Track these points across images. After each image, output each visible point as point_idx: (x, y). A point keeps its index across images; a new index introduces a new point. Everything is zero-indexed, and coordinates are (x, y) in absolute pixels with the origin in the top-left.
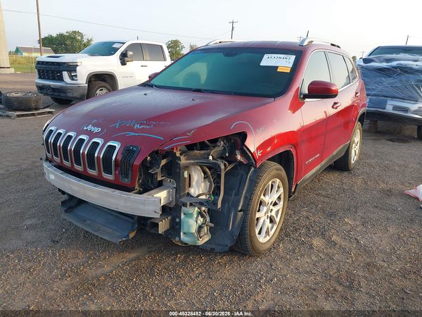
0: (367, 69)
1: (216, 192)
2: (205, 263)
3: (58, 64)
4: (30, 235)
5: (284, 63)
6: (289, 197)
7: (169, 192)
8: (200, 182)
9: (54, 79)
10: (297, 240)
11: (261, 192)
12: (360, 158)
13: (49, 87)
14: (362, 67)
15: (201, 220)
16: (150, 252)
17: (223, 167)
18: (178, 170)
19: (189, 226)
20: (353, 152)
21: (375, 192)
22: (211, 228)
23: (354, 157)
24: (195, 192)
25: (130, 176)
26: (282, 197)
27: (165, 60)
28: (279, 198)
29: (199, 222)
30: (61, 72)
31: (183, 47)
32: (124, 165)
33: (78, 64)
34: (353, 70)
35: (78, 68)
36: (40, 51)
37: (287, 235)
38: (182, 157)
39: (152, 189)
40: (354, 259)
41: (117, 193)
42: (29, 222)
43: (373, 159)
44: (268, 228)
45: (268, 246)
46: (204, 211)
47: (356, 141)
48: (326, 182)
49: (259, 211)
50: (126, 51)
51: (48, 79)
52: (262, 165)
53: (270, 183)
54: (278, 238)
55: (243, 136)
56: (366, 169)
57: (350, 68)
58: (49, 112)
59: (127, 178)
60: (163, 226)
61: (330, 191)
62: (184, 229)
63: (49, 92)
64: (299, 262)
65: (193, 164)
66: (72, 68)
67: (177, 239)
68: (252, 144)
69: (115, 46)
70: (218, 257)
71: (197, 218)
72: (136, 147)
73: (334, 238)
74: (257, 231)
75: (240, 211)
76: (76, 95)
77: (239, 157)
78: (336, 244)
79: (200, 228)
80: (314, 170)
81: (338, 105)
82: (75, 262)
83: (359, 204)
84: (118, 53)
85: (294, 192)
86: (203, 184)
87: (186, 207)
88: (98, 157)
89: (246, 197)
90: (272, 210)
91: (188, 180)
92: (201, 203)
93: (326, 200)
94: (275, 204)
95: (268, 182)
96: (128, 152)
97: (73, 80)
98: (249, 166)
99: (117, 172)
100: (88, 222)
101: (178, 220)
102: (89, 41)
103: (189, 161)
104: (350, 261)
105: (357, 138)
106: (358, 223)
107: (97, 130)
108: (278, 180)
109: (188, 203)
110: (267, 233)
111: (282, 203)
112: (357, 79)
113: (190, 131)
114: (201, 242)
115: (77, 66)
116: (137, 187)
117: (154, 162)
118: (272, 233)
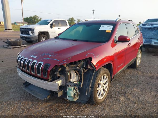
0: (144, 28)
1: (80, 81)
2: (78, 107)
3: (28, 29)
4: (12, 95)
5: (108, 29)
6: (111, 81)
7: (62, 81)
8: (75, 76)
9: (26, 34)
10: (114, 97)
11: (99, 80)
12: (141, 63)
13: (24, 37)
14: (142, 27)
15: (75, 91)
16: (56, 103)
17: (83, 71)
18: (65, 72)
19: (70, 94)
20: (138, 61)
21: (146, 77)
22: (79, 94)
23: (138, 63)
24: (72, 80)
25: (47, 75)
26: (108, 81)
27: (67, 26)
28: (107, 81)
29: (74, 92)
30: (28, 31)
31: (75, 20)
32: (44, 71)
33: (35, 28)
34: (137, 29)
35: (35, 30)
36: (23, 23)
37: (110, 95)
38: (67, 67)
39: (56, 80)
40: (137, 106)
41: (42, 81)
42: (12, 90)
43: (146, 63)
44: (102, 93)
45: (102, 100)
46: (76, 88)
47: (139, 57)
48: (127, 73)
49: (98, 87)
50: (53, 23)
51: (24, 34)
52: (99, 69)
53: (103, 76)
54: (106, 97)
55: (91, 59)
56: (143, 68)
57: (136, 29)
58: (24, 46)
59: (46, 76)
60: (60, 94)
61: (129, 77)
62: (68, 95)
63: (24, 39)
64: (115, 107)
65: (71, 70)
66: (32, 30)
67: (66, 98)
68: (94, 62)
69: (48, 21)
70: (83, 105)
71: (73, 91)
72: (49, 64)
73: (129, 97)
74: (98, 95)
75: (90, 88)
76: (34, 40)
77: (89, 67)
78: (129, 99)
79: (75, 94)
80: (121, 70)
81: (130, 44)
82: (28, 106)
83: (140, 82)
84: (50, 24)
85: (113, 78)
86: (76, 77)
87: (69, 86)
88: (35, 68)
89: (92, 82)
90: (104, 86)
91: (69, 76)
92: (75, 85)
93: (127, 80)
94: (105, 84)
95: (102, 76)
96: (46, 66)
97: (33, 34)
98: (93, 70)
99: (42, 74)
100: (33, 91)
101: (66, 91)
102: (41, 19)
103: (69, 69)
104: (135, 107)
105: (139, 56)
106: (139, 90)
107: (35, 57)
108: (106, 75)
109: (69, 85)
110: (102, 95)
111: (108, 83)
112: (139, 33)
113: (70, 58)
114: (75, 100)
115: (35, 29)
116: (50, 79)
117: (56, 70)
118: (104, 95)
